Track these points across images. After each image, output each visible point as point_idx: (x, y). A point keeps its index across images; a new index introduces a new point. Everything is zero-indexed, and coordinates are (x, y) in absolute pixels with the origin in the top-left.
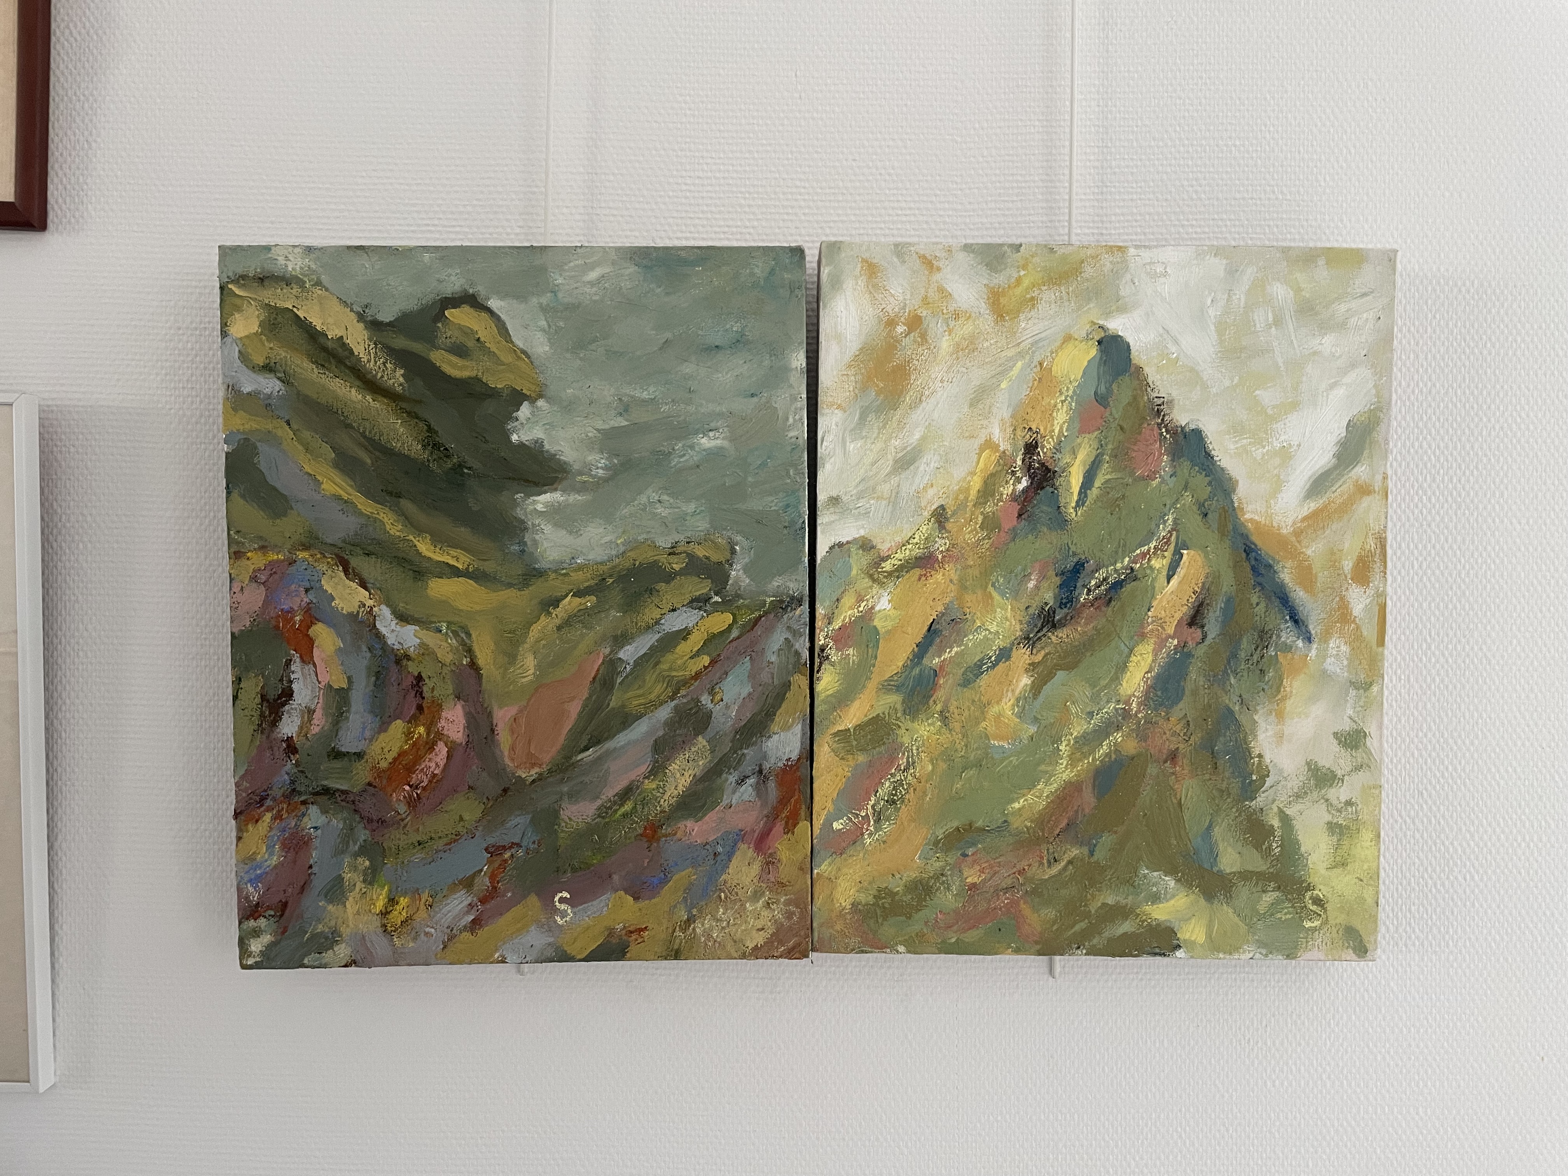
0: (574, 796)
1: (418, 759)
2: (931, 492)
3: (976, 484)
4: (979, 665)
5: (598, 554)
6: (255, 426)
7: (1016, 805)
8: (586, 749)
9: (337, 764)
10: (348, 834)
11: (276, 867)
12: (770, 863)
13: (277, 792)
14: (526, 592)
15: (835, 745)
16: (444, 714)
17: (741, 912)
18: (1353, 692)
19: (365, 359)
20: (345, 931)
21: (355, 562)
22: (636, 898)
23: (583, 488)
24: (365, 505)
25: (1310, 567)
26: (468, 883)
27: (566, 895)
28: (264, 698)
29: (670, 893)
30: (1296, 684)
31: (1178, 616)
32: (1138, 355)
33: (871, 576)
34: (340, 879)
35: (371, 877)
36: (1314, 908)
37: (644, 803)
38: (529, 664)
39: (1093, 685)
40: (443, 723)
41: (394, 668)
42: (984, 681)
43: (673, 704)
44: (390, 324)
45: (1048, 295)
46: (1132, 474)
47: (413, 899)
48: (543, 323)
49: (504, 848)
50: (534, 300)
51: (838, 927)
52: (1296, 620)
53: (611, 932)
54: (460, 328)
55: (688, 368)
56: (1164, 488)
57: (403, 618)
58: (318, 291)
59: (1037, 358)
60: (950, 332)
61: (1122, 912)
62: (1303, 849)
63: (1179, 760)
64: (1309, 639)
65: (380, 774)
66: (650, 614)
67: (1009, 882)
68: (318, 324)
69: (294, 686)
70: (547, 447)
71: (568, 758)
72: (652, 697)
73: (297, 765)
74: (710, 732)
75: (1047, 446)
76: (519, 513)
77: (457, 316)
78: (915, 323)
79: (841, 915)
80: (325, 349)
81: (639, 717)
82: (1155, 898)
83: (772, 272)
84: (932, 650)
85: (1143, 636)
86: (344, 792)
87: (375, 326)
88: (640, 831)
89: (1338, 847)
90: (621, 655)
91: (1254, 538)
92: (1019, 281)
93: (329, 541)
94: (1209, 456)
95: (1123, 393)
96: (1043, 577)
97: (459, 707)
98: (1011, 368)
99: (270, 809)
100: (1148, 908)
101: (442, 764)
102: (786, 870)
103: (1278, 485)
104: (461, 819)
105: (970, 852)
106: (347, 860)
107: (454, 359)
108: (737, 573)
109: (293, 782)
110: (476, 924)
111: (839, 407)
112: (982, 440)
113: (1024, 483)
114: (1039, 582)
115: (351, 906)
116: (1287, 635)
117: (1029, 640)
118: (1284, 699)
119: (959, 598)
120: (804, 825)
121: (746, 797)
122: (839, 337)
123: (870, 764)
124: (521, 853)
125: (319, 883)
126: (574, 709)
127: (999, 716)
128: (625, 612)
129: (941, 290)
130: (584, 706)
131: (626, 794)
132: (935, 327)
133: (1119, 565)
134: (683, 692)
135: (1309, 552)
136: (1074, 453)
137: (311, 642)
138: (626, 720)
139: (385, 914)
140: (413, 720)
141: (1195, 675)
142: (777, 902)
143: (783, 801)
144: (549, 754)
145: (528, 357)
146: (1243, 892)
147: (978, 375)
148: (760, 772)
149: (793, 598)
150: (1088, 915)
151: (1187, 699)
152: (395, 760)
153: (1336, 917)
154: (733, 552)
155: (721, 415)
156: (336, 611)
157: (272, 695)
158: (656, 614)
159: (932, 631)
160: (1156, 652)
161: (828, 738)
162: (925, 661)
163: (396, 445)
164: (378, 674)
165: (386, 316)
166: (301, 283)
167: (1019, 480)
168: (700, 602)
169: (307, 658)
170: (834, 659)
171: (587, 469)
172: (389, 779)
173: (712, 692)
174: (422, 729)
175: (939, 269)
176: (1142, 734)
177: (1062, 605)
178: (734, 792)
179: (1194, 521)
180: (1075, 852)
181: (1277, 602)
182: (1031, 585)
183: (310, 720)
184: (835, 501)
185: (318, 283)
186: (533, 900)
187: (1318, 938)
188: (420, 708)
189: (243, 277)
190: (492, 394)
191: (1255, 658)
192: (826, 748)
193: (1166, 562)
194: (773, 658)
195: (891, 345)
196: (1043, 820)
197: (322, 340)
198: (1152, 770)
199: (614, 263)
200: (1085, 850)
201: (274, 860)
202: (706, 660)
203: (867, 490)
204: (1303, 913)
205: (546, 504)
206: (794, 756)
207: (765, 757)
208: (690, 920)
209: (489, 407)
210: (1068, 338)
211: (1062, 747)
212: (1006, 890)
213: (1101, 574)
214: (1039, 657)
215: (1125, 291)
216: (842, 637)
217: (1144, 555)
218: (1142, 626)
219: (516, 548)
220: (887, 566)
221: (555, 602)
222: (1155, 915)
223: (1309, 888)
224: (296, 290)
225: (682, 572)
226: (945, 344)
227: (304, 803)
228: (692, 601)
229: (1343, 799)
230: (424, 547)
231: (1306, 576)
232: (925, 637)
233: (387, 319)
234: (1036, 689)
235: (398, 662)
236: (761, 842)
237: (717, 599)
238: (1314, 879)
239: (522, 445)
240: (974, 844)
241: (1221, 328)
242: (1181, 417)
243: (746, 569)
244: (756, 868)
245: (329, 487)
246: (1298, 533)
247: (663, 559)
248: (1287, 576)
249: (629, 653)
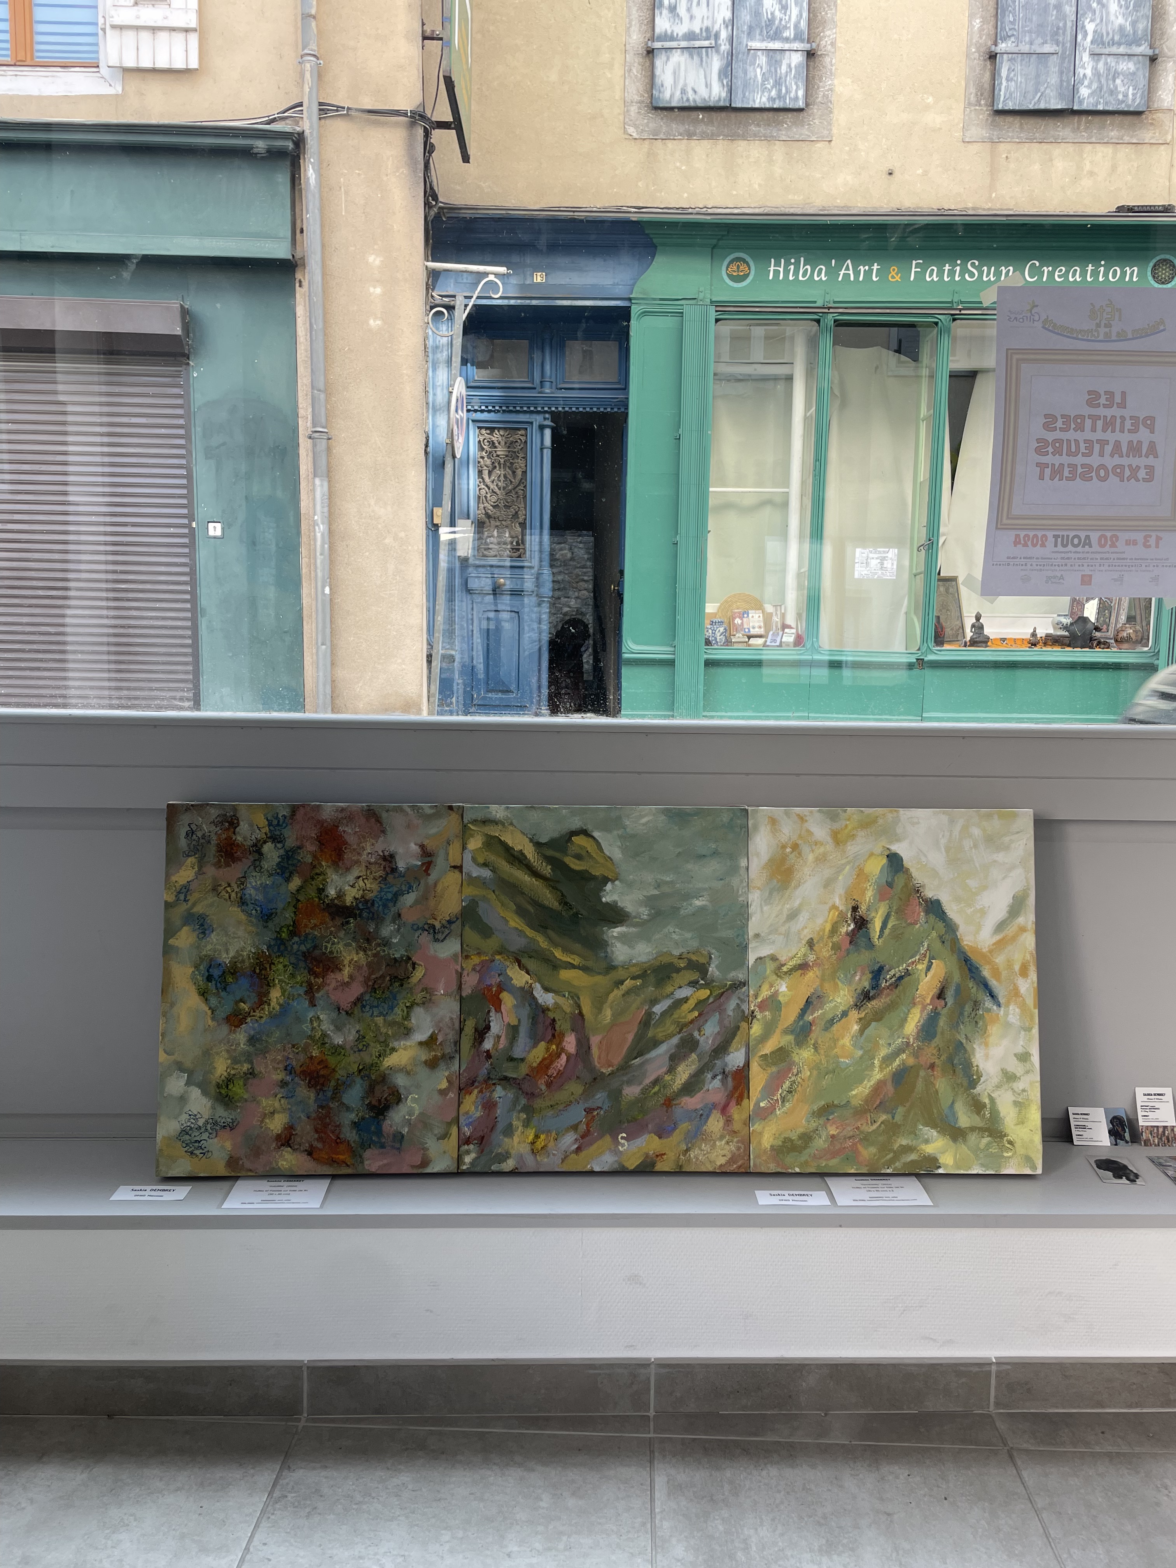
0: (629, 1083)
1: (552, 1062)
2: (806, 931)
3: (828, 927)
4: (832, 1019)
5: (643, 958)
6: (477, 893)
7: (854, 1093)
8: (636, 1058)
9: (511, 1064)
10: (515, 1102)
11: (479, 1118)
12: (729, 1121)
13: (480, 1078)
14: (608, 977)
15: (761, 1063)
16: (566, 1039)
17: (714, 1146)
18: (1023, 1033)
19: (532, 861)
20: (513, 1152)
21: (524, 961)
22: (660, 1138)
23: (635, 925)
24: (530, 932)
25: (998, 969)
26: (575, 1128)
27: (624, 1135)
28: (476, 1030)
29: (677, 1137)
30: (994, 1029)
31: (931, 994)
32: (907, 863)
33: (777, 974)
34: (510, 1125)
35: (527, 1124)
36: (1008, 1146)
37: (665, 1087)
38: (608, 1014)
39: (890, 1029)
40: (564, 1044)
41: (542, 1015)
42: (835, 1027)
43: (679, 1036)
44: (544, 844)
45: (861, 833)
46: (906, 922)
47: (547, 1136)
48: (619, 844)
49: (594, 1109)
50: (615, 832)
51: (764, 1158)
52: (993, 996)
53: (647, 1155)
54: (579, 846)
55: (689, 866)
56: (922, 929)
57: (547, 989)
58: (511, 828)
59: (857, 864)
60: (813, 851)
61: (909, 1149)
62: (1001, 1115)
63: (936, 1068)
64: (999, 1005)
65: (533, 1069)
66: (669, 989)
67: (851, 1133)
68: (510, 844)
69: (491, 1024)
70: (619, 904)
71: (627, 1063)
72: (669, 1032)
73: (491, 1064)
74: (698, 1050)
75: (863, 909)
76: (605, 937)
77: (578, 840)
78: (795, 847)
79: (765, 1151)
80: (513, 856)
81: (663, 1042)
82: (927, 1141)
83: (731, 820)
84: (809, 1012)
85: (914, 1004)
86: (514, 1079)
87: (538, 845)
88: (662, 1102)
89: (1020, 1112)
90: (654, 1010)
91: (969, 954)
92: (846, 826)
93: (512, 950)
94: (944, 913)
95: (900, 881)
96: (863, 974)
97: (573, 1035)
98: (844, 869)
99: (477, 1087)
100: (923, 1147)
101: (564, 1064)
102: (737, 1125)
103: (979, 928)
104: (572, 1094)
105: (831, 1118)
106: (515, 1114)
107: (577, 861)
108: (712, 969)
109: (489, 1074)
110: (578, 1150)
111: (759, 888)
112: (830, 904)
113: (852, 926)
114: (861, 976)
115: (516, 1139)
116: (988, 1003)
117: (857, 1006)
118: (989, 1036)
119: (821, 985)
120: (745, 1101)
121: (716, 1086)
122: (758, 855)
123: (779, 1072)
124: (602, 1112)
125: (500, 1126)
126: (630, 1037)
127: (844, 1046)
128: (656, 988)
129: (808, 831)
130: (635, 1036)
131: (656, 1082)
132: (805, 849)
133: (901, 968)
134: (685, 1030)
135: (997, 961)
136: (877, 912)
137: (500, 1001)
138: (656, 1043)
139: (533, 1143)
140: (550, 1042)
141: (942, 1022)
142: (732, 1141)
143: (735, 1088)
144: (617, 1060)
145: (611, 860)
146: (973, 1138)
147: (827, 873)
148: (724, 1072)
149: (741, 982)
150: (891, 1150)
151: (938, 1036)
152: (541, 1062)
153: (1020, 1151)
154: (711, 958)
155: (705, 889)
156: (513, 985)
157: (481, 1028)
158: (671, 989)
159: (808, 1002)
160: (922, 1011)
161: (757, 1058)
162: (805, 1018)
163: (546, 903)
164: (533, 1018)
165: (544, 840)
166: (503, 824)
167: (849, 925)
168: (693, 984)
169: (498, 1010)
170: (758, 1017)
171: (638, 916)
172: (537, 1072)
173: (699, 1031)
174: (554, 1047)
175: (806, 821)
176: (916, 1054)
177: (873, 988)
178: (710, 1083)
179: (938, 944)
180: (884, 1117)
181: (982, 986)
182: (857, 978)
183: (499, 1041)
184: (757, 936)
185: (511, 824)
186: (608, 1138)
187: (1012, 1161)
188: (554, 1036)
189: (475, 821)
190: (594, 878)
191: (973, 1015)
192: (756, 1064)
193: (924, 966)
194: (731, 1013)
195: (784, 859)
196: (868, 1100)
197: (512, 851)
198: (922, 1073)
199: (654, 815)
200: (890, 1116)
201: (478, 1114)
202: (696, 1014)
203: (774, 930)
204: (1003, 1148)
205: (618, 933)
206: (741, 1065)
207: (726, 1065)
208: (687, 1150)
209: (592, 885)
210: (872, 854)
211: (876, 1062)
212: (850, 1138)
213: (892, 972)
214: (863, 1015)
215: (899, 830)
216: (762, 1006)
217: (913, 963)
218: (914, 999)
219: (603, 955)
220: (785, 969)
221: (622, 982)
222: (927, 1151)
223: (1005, 1135)
224: (500, 827)
225: (685, 968)
226: (811, 857)
227: (494, 1084)
228: (690, 983)
229: (1021, 1088)
230: (558, 954)
231: (996, 973)
232: (805, 1006)
233: (544, 842)
234: (862, 1031)
235: (543, 1012)
236: (724, 1110)
237: (702, 982)
238: (1007, 1131)
239: (607, 903)
240: (833, 1113)
241: (948, 849)
242: (929, 894)
243: (717, 967)
244: (721, 1124)
245: (512, 924)
246: (991, 951)
247: (676, 961)
248: (986, 973)
249: (658, 1009)
